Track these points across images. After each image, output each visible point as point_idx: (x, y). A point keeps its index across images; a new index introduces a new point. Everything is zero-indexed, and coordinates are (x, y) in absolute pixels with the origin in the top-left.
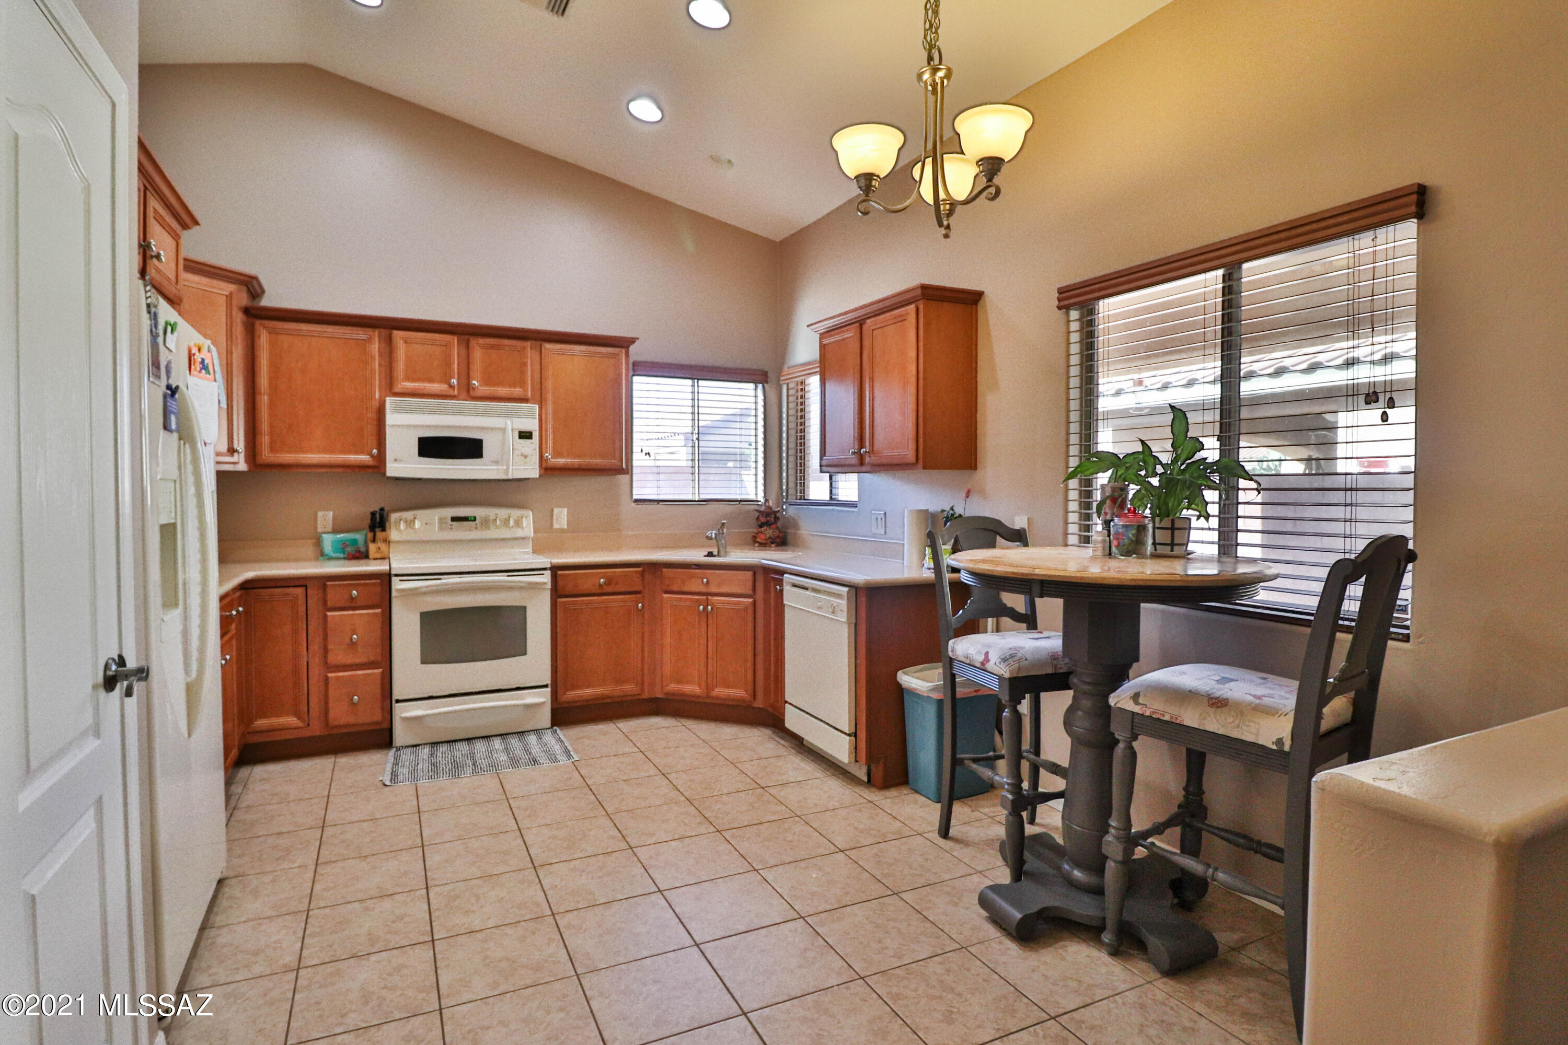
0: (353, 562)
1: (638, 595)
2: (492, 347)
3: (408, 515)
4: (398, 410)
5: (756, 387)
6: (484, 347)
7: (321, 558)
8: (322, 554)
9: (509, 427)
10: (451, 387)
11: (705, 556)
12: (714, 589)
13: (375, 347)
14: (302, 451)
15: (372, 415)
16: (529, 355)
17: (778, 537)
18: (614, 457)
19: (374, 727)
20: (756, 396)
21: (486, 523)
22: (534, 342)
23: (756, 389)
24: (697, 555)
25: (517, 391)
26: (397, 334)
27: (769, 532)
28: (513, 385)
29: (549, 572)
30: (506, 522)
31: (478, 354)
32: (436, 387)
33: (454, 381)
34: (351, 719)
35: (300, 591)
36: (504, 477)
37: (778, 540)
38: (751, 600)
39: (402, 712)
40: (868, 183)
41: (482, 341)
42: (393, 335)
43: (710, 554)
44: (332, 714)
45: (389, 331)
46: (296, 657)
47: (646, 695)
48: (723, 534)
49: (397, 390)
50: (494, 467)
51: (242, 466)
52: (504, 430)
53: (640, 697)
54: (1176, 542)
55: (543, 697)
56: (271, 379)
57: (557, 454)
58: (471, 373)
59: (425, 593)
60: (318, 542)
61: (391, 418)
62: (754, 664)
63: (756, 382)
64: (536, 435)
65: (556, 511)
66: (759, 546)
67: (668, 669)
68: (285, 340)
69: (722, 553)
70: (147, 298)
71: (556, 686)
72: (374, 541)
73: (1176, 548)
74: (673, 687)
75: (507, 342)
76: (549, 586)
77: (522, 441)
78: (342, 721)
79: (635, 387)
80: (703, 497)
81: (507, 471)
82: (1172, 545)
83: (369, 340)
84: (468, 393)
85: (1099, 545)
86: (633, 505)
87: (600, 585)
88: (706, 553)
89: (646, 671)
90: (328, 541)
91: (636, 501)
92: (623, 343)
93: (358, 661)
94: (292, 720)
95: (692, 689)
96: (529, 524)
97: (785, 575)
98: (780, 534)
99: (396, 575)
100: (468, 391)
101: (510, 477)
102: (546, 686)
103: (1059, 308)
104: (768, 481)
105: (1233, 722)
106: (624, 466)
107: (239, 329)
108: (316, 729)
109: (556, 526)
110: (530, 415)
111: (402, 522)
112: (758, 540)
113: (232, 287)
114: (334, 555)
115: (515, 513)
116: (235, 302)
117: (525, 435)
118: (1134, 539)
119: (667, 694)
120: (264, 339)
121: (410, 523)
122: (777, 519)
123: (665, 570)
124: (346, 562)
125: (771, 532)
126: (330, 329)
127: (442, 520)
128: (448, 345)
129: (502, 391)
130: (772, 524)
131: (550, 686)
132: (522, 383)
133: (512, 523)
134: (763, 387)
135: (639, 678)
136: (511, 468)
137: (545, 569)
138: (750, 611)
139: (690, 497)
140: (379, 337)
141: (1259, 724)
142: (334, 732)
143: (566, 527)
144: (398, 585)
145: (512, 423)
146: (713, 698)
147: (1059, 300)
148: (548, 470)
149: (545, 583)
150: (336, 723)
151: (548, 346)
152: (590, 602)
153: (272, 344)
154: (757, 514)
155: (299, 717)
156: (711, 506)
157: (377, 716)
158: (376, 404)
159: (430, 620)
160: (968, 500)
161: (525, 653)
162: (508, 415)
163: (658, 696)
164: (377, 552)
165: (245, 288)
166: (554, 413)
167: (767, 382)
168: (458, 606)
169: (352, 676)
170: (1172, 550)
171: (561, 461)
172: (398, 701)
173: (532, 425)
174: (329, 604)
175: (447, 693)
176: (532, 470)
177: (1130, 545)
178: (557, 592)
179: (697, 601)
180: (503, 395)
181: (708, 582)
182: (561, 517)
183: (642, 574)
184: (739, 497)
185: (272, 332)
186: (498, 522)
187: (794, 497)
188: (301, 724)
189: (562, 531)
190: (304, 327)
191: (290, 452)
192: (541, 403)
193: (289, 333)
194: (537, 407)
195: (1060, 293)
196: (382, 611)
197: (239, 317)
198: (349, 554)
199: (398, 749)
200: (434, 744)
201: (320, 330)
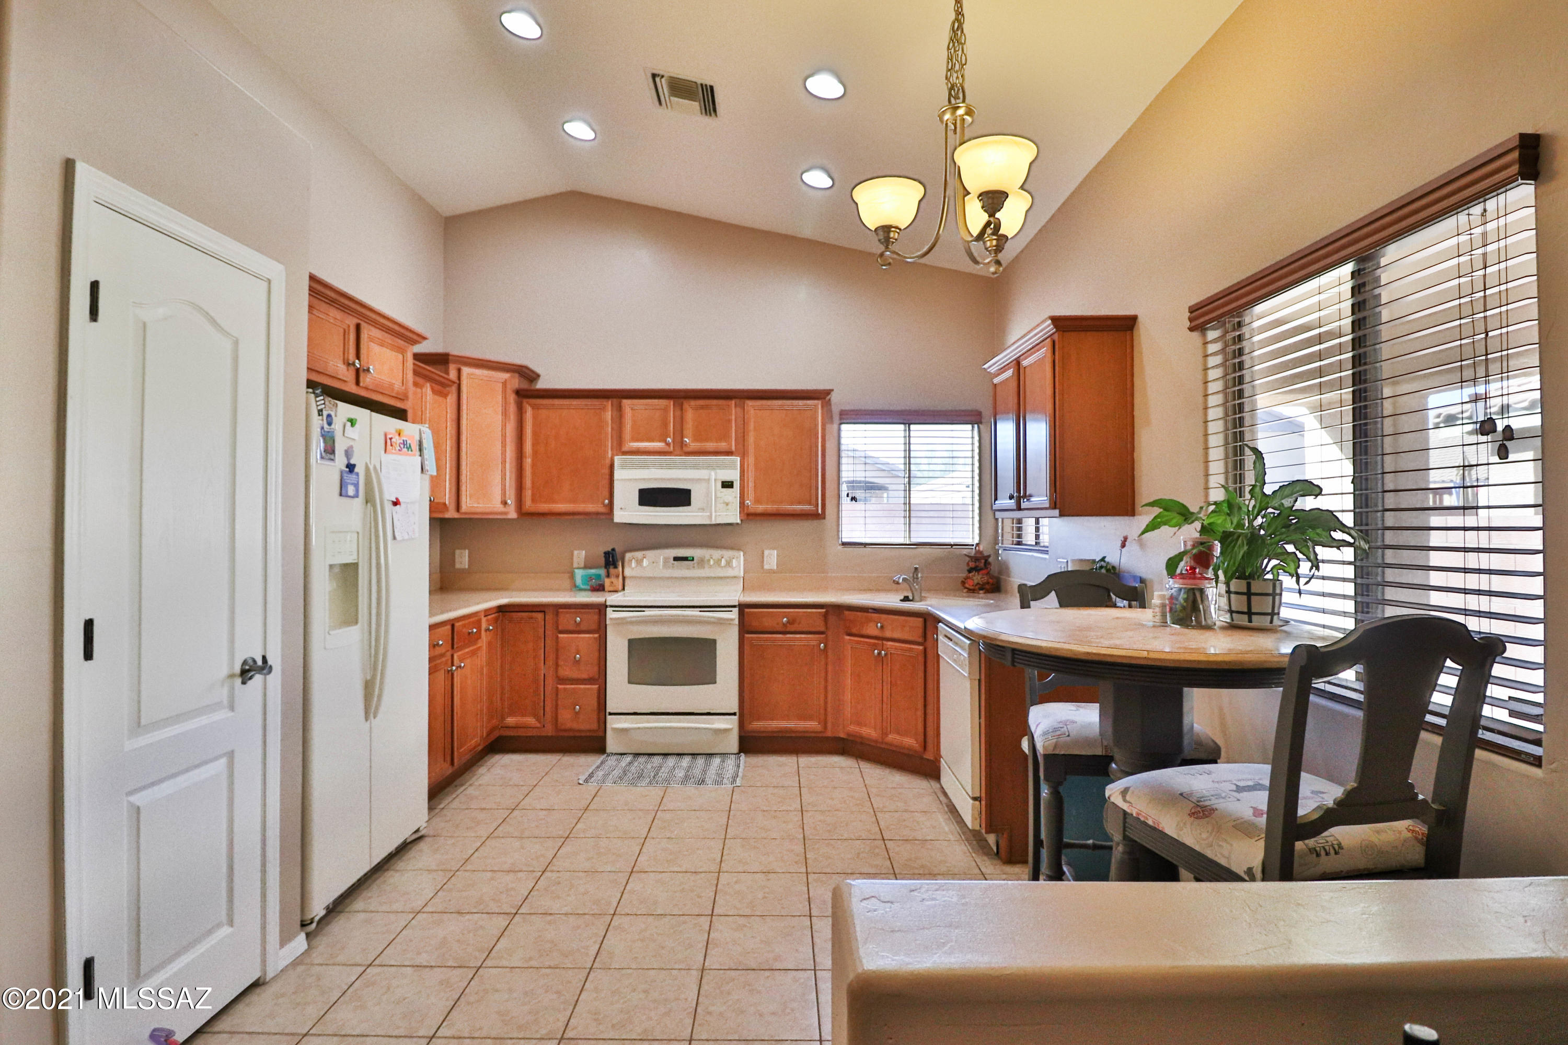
0: (595, 593)
1: (823, 636)
2: (702, 407)
3: (639, 554)
4: (623, 467)
5: (973, 427)
6: (696, 408)
7: (574, 589)
8: (575, 586)
9: (713, 477)
10: (668, 444)
11: (901, 600)
12: (888, 634)
13: (608, 415)
14: (554, 502)
15: (606, 471)
16: (734, 411)
17: (988, 583)
18: (810, 504)
19: (591, 734)
20: (973, 438)
21: (702, 563)
22: (738, 401)
23: (973, 430)
24: (892, 600)
25: (723, 445)
26: (626, 403)
27: (977, 578)
28: (719, 439)
29: (736, 610)
30: (718, 562)
31: (690, 415)
32: (658, 445)
33: (669, 440)
34: (575, 726)
35: (540, 616)
36: (708, 522)
37: (987, 587)
38: (921, 648)
39: (614, 723)
40: (886, 235)
41: (693, 403)
42: (622, 404)
43: (906, 599)
44: (560, 720)
45: (619, 400)
46: (537, 669)
47: (829, 734)
48: (918, 578)
49: (625, 449)
50: (700, 514)
51: (513, 515)
52: (708, 480)
53: (824, 735)
54: (1253, 610)
55: (731, 724)
56: (533, 445)
57: (757, 501)
58: (685, 432)
59: (632, 623)
60: (572, 576)
61: (618, 474)
62: (925, 714)
63: (972, 423)
64: (737, 485)
65: (766, 552)
66: (967, 592)
67: (848, 710)
68: (543, 413)
69: (917, 598)
70: (317, 406)
71: (744, 713)
72: (608, 576)
73: (1254, 618)
74: (853, 728)
75: (715, 402)
76: (737, 622)
77: (725, 490)
78: (568, 725)
79: (843, 434)
80: (914, 540)
81: (710, 517)
82: (1250, 613)
83: (604, 409)
84: (681, 449)
85: (1157, 610)
86: (840, 547)
87: (784, 624)
88: (902, 598)
89: (829, 709)
90: (579, 574)
91: (844, 544)
92: (822, 395)
93: (580, 676)
94: (531, 721)
95: (869, 732)
96: (739, 563)
97: (940, 624)
98: (990, 580)
99: (612, 606)
100: (682, 447)
101: (713, 522)
102: (734, 714)
103: (1191, 329)
104: (983, 525)
105: (1207, 838)
106: (820, 511)
107: (512, 408)
108: (549, 731)
109: (766, 567)
110: (731, 466)
111: (633, 561)
112: (967, 585)
113: (506, 376)
114: (583, 587)
115: (728, 554)
116: (509, 386)
117: (727, 485)
118: (1185, 604)
119: (849, 735)
120: (529, 413)
121: (639, 562)
122: (987, 563)
123: (847, 613)
124: (590, 593)
125: (979, 578)
126: (575, 402)
127: (666, 560)
128: (666, 410)
129: (710, 446)
130: (981, 569)
131: (738, 714)
132: (725, 437)
133: (723, 562)
134: (979, 427)
135: (822, 717)
136: (714, 514)
137: (734, 606)
138: (921, 659)
139: (901, 541)
140: (612, 405)
141: (1231, 845)
142: (561, 734)
143: (775, 568)
144: (611, 614)
145: (716, 474)
146: (886, 743)
147: (1191, 320)
148: (749, 516)
149: (732, 620)
150: (563, 727)
151: (750, 403)
152: (775, 640)
153: (535, 418)
154: (968, 559)
155: (538, 720)
156: (922, 550)
157: (594, 726)
158: (608, 462)
159: (636, 646)
160: (1123, 550)
161: (715, 683)
162: (710, 467)
163: (842, 735)
164: (611, 586)
165: (517, 375)
166: (756, 465)
167: (981, 423)
168: (662, 636)
169: (573, 689)
170: (1250, 621)
171: (761, 508)
172: (610, 714)
173: (734, 475)
174: (560, 628)
175: (649, 711)
176: (733, 516)
177: (1181, 611)
178: (745, 628)
179: (875, 644)
180: (711, 450)
181: (882, 627)
182: (771, 559)
183: (825, 616)
184: (952, 541)
185: (534, 407)
186: (712, 562)
187: (1011, 542)
188: (538, 725)
189: (771, 571)
190: (557, 402)
191: (545, 502)
192: (743, 456)
193: (546, 407)
194: (739, 459)
195: (1191, 312)
196: (600, 636)
197: (512, 398)
198: (591, 586)
199: (608, 755)
200: (637, 755)
201: (568, 403)
